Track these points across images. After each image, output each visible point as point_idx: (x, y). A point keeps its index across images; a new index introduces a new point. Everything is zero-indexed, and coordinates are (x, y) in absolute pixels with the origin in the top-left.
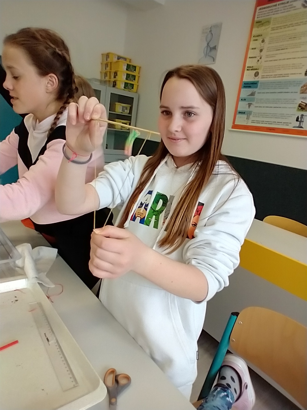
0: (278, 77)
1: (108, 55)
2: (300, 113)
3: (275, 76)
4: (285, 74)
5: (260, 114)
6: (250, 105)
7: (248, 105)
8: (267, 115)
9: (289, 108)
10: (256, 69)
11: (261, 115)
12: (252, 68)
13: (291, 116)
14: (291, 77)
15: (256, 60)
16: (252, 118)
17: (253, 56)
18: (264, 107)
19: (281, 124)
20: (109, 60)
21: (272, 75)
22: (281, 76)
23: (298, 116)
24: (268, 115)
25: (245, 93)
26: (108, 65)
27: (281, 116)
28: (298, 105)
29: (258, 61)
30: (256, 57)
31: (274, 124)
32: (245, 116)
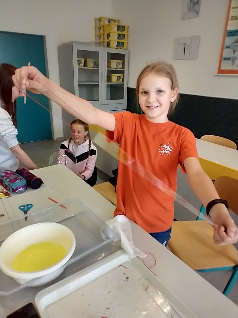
1: (100, 20)
6: (234, 51)
7: (232, 52)
12: (235, 18)
16: (237, 63)
17: (236, 6)
20: (102, 24)
25: (229, 41)
26: (101, 28)
32: (230, 62)
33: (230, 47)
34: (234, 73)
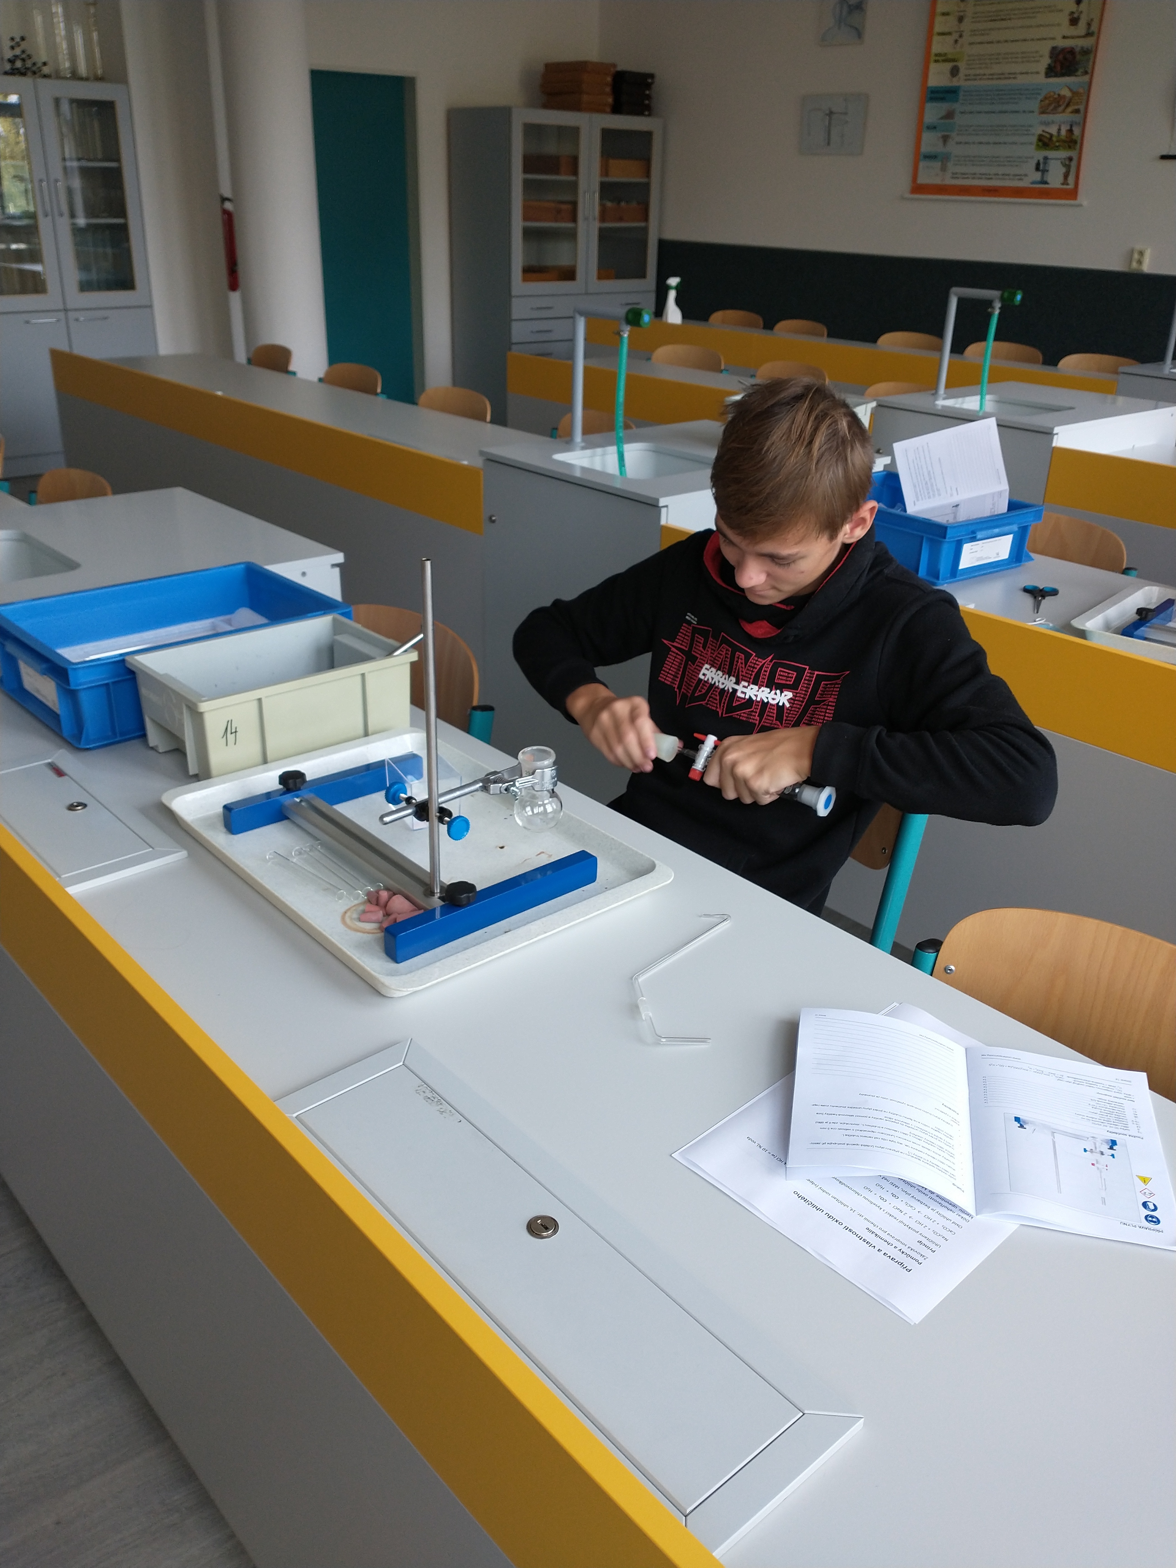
0: (997, 79)
2: (1040, 155)
3: (991, 77)
4: (1009, 74)
5: (968, 159)
6: (945, 139)
7: (941, 141)
8: (982, 161)
9: (1022, 144)
10: (954, 60)
11: (970, 161)
12: (943, 58)
13: (1026, 160)
14: (1021, 80)
15: (950, 40)
16: (951, 168)
17: (947, 30)
18: (974, 143)
19: (1007, 177)
21: (984, 75)
22: (1001, 76)
23: (1039, 161)
24: (985, 161)
25: (933, 112)
27: (1009, 162)
28: (1034, 139)
29: (956, 41)
30: (949, 34)
31: (997, 179)
32: (937, 164)
33: (935, 128)
34: (949, 194)
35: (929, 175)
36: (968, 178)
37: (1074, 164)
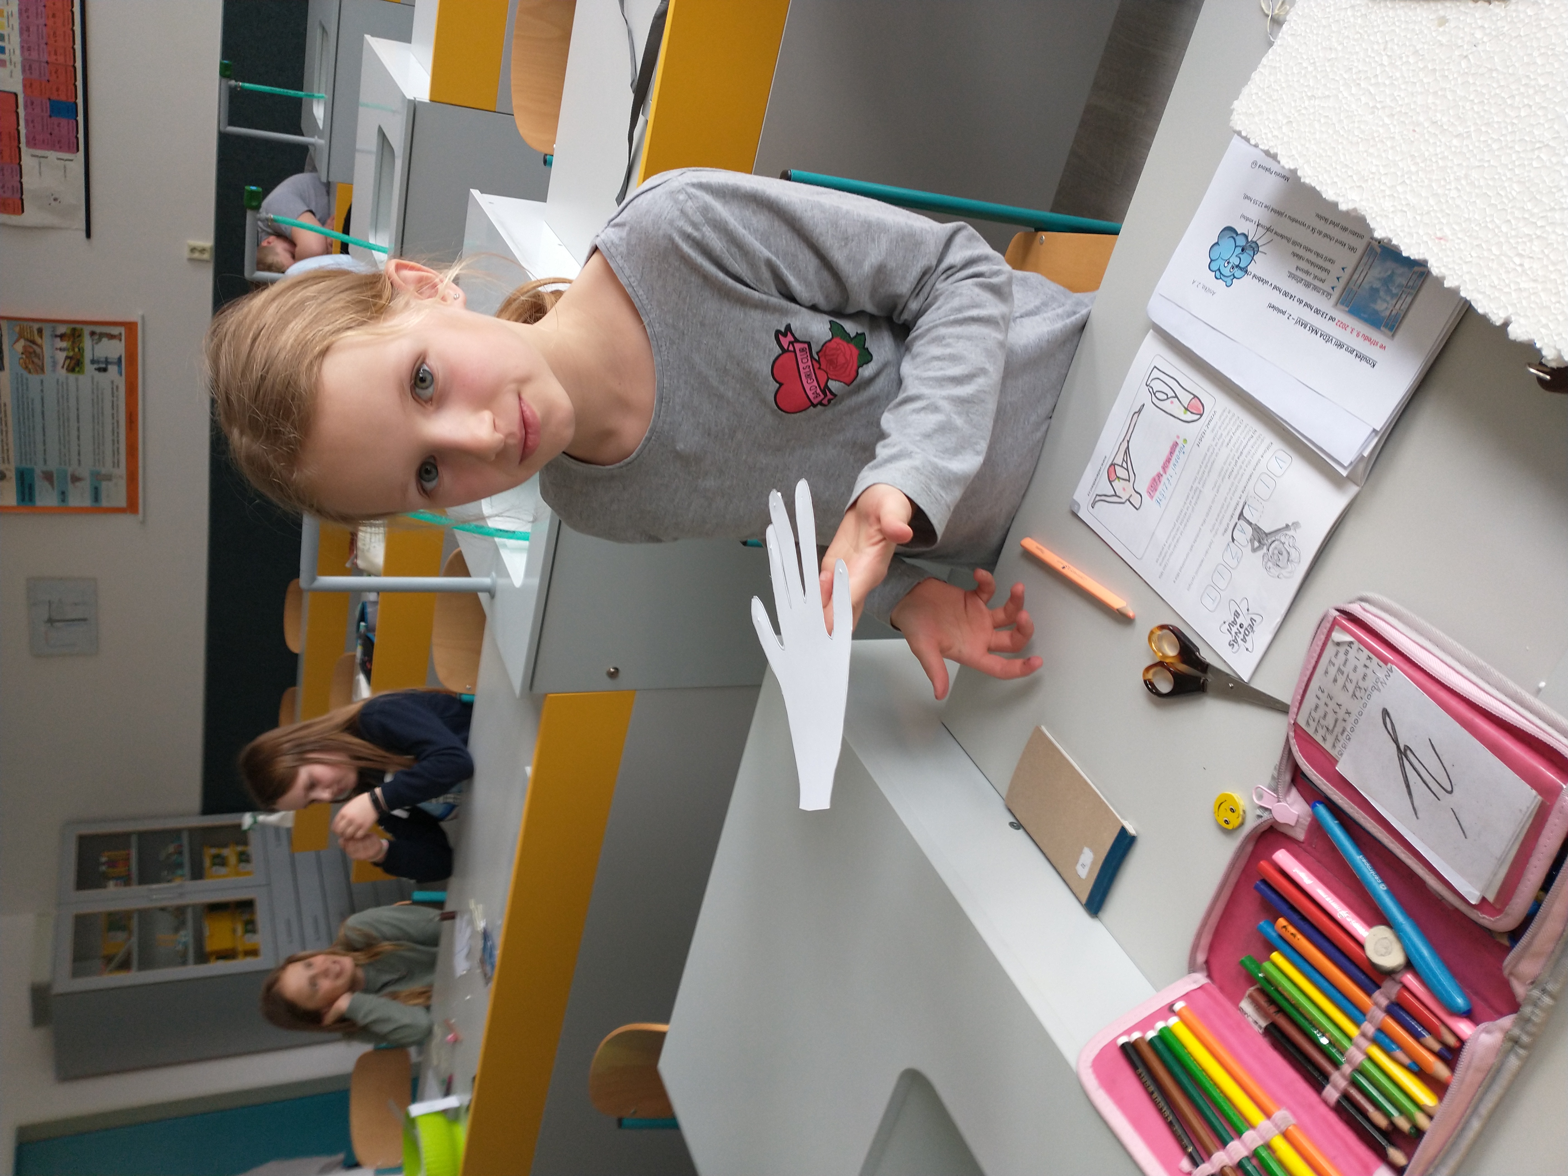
2: (89, 368)
5: (97, 451)
6: (75, 479)
7: (78, 484)
8: (98, 434)
9: (78, 389)
11: (99, 448)
13: (95, 383)
16: (107, 469)
18: (79, 445)
19: (115, 403)
23: (95, 369)
24: (98, 432)
25: (46, 497)
27: (98, 403)
28: (72, 377)
31: (117, 416)
32: (104, 485)
33: (63, 493)
34: (136, 468)
35: (115, 493)
36: (118, 449)
37: (98, 329)
